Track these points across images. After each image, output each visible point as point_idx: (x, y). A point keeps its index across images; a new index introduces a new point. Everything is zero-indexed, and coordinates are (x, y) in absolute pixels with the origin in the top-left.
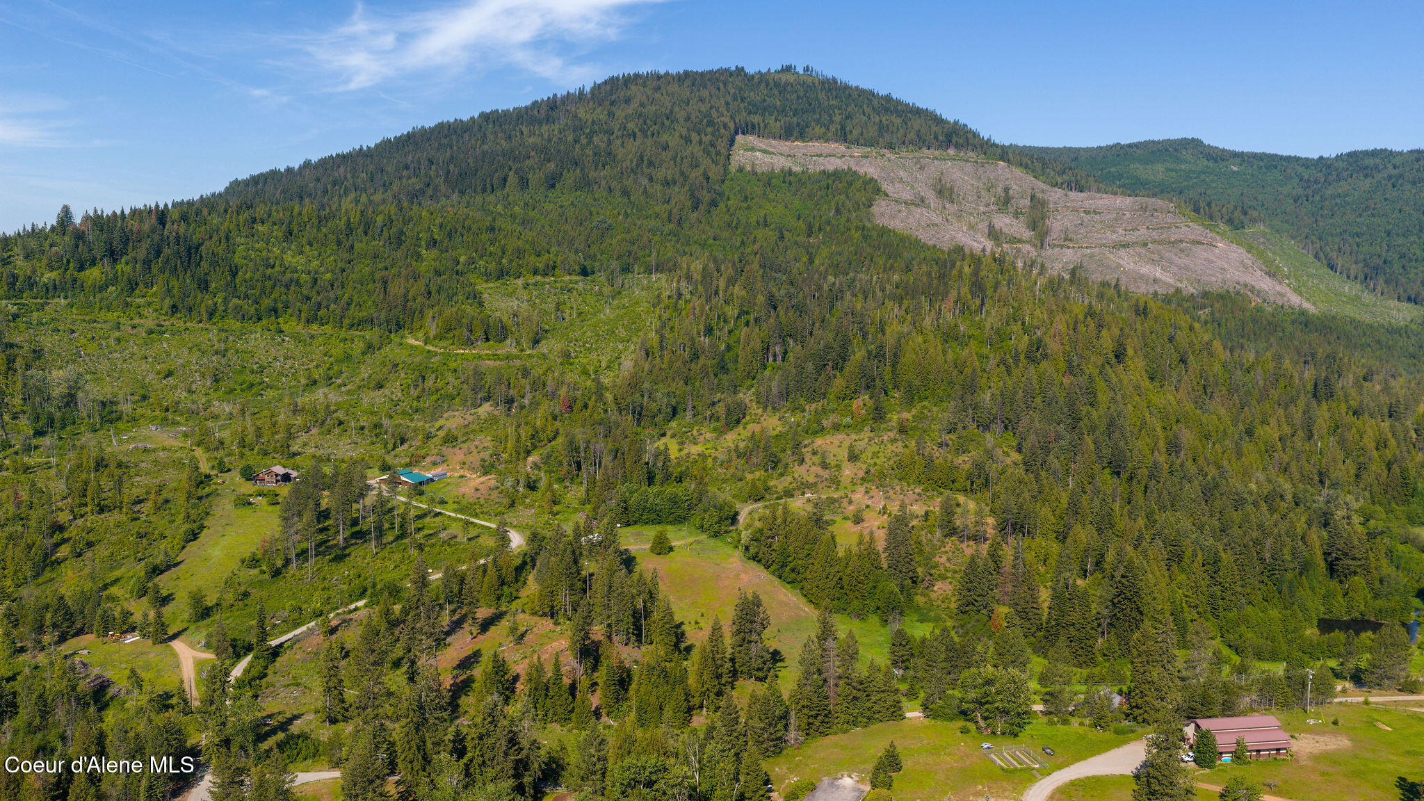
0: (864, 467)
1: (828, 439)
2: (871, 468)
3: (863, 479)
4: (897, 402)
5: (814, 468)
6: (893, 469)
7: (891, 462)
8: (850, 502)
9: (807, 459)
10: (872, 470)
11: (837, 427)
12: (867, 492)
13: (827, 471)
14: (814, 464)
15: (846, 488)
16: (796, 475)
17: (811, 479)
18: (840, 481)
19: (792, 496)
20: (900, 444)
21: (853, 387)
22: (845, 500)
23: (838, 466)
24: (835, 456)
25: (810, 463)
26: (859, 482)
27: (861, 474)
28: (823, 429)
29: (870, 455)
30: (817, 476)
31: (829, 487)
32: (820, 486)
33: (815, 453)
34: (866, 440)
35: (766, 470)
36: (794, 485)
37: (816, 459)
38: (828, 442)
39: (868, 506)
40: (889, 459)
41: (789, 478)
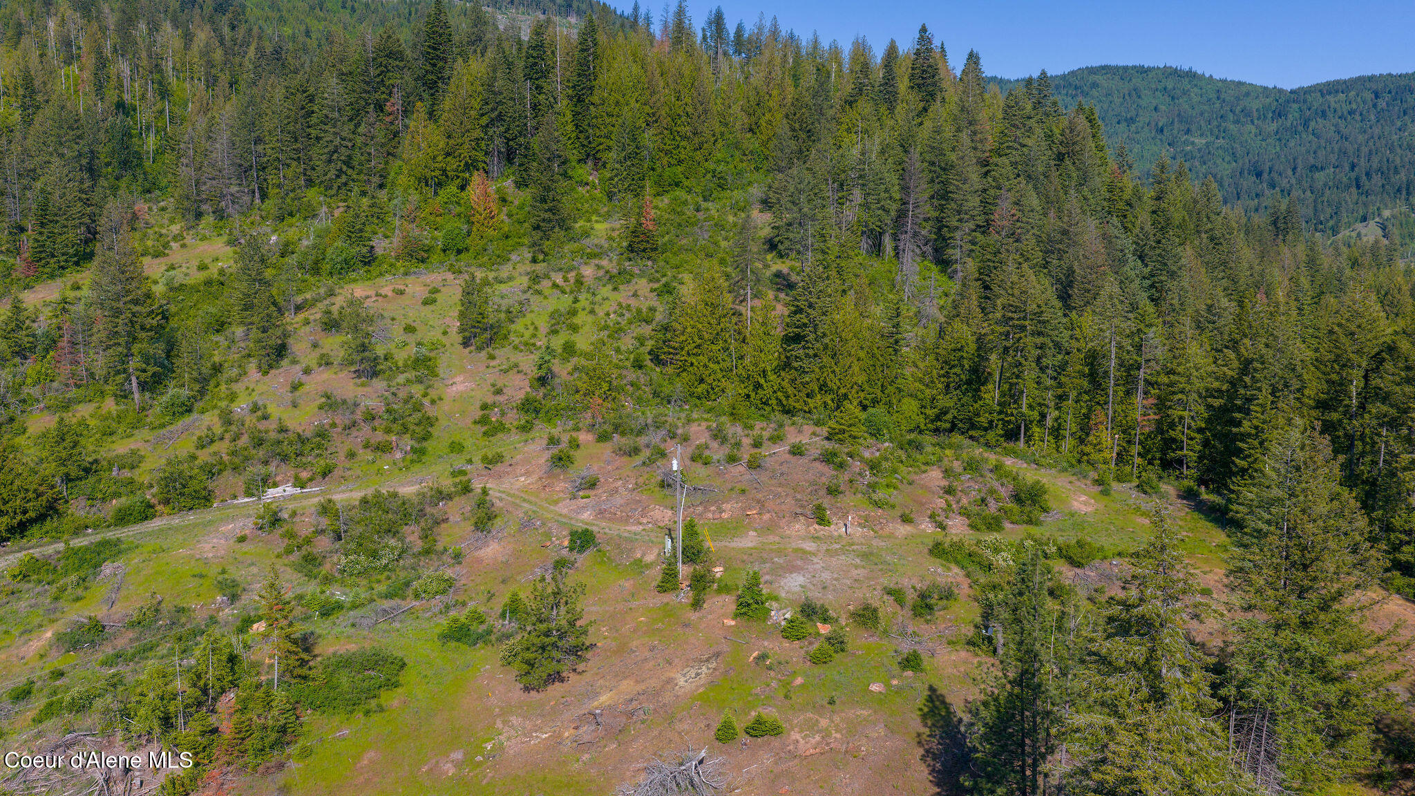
0: (528, 362)
1: (387, 285)
2: (556, 366)
3: (529, 407)
4: (598, 194)
5: (323, 379)
6: (638, 365)
7: (627, 343)
8: (485, 519)
9: (299, 347)
10: (562, 370)
11: (417, 255)
12: (561, 461)
13: (379, 384)
14: (326, 362)
15: (456, 447)
16: (241, 407)
17: (303, 419)
18: (430, 422)
19: (204, 499)
20: (642, 285)
21: (465, 151)
22: (458, 512)
23: (424, 366)
24: (410, 329)
25: (311, 359)
26: (514, 419)
27: (519, 388)
28: (369, 260)
29: (543, 324)
30: (330, 403)
31: (383, 448)
32: (341, 445)
33: (331, 325)
34: (524, 281)
35: (124, 395)
36: (223, 447)
37: (334, 344)
38: (387, 290)
39: (583, 540)
40: (618, 331)
41: (209, 420)
